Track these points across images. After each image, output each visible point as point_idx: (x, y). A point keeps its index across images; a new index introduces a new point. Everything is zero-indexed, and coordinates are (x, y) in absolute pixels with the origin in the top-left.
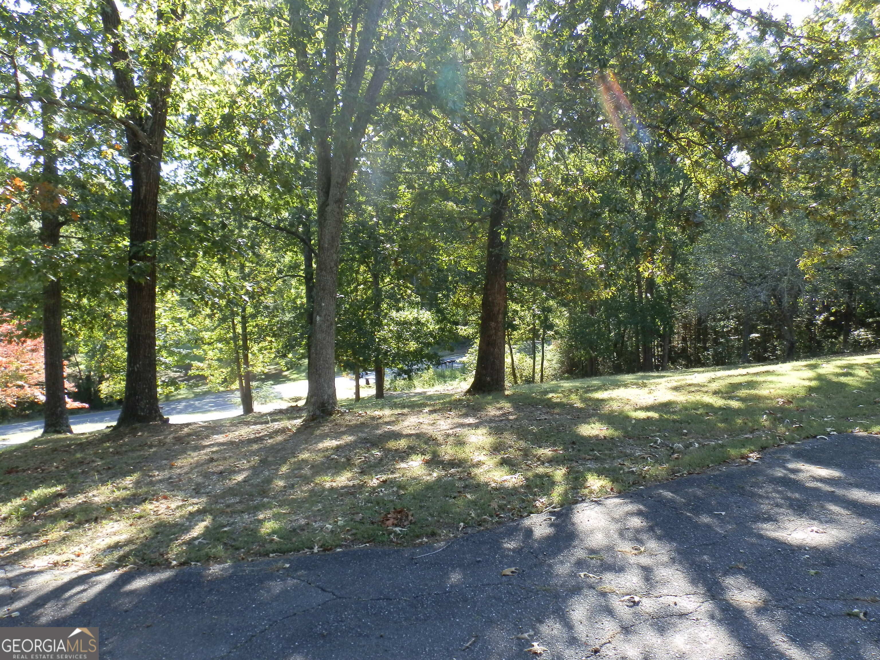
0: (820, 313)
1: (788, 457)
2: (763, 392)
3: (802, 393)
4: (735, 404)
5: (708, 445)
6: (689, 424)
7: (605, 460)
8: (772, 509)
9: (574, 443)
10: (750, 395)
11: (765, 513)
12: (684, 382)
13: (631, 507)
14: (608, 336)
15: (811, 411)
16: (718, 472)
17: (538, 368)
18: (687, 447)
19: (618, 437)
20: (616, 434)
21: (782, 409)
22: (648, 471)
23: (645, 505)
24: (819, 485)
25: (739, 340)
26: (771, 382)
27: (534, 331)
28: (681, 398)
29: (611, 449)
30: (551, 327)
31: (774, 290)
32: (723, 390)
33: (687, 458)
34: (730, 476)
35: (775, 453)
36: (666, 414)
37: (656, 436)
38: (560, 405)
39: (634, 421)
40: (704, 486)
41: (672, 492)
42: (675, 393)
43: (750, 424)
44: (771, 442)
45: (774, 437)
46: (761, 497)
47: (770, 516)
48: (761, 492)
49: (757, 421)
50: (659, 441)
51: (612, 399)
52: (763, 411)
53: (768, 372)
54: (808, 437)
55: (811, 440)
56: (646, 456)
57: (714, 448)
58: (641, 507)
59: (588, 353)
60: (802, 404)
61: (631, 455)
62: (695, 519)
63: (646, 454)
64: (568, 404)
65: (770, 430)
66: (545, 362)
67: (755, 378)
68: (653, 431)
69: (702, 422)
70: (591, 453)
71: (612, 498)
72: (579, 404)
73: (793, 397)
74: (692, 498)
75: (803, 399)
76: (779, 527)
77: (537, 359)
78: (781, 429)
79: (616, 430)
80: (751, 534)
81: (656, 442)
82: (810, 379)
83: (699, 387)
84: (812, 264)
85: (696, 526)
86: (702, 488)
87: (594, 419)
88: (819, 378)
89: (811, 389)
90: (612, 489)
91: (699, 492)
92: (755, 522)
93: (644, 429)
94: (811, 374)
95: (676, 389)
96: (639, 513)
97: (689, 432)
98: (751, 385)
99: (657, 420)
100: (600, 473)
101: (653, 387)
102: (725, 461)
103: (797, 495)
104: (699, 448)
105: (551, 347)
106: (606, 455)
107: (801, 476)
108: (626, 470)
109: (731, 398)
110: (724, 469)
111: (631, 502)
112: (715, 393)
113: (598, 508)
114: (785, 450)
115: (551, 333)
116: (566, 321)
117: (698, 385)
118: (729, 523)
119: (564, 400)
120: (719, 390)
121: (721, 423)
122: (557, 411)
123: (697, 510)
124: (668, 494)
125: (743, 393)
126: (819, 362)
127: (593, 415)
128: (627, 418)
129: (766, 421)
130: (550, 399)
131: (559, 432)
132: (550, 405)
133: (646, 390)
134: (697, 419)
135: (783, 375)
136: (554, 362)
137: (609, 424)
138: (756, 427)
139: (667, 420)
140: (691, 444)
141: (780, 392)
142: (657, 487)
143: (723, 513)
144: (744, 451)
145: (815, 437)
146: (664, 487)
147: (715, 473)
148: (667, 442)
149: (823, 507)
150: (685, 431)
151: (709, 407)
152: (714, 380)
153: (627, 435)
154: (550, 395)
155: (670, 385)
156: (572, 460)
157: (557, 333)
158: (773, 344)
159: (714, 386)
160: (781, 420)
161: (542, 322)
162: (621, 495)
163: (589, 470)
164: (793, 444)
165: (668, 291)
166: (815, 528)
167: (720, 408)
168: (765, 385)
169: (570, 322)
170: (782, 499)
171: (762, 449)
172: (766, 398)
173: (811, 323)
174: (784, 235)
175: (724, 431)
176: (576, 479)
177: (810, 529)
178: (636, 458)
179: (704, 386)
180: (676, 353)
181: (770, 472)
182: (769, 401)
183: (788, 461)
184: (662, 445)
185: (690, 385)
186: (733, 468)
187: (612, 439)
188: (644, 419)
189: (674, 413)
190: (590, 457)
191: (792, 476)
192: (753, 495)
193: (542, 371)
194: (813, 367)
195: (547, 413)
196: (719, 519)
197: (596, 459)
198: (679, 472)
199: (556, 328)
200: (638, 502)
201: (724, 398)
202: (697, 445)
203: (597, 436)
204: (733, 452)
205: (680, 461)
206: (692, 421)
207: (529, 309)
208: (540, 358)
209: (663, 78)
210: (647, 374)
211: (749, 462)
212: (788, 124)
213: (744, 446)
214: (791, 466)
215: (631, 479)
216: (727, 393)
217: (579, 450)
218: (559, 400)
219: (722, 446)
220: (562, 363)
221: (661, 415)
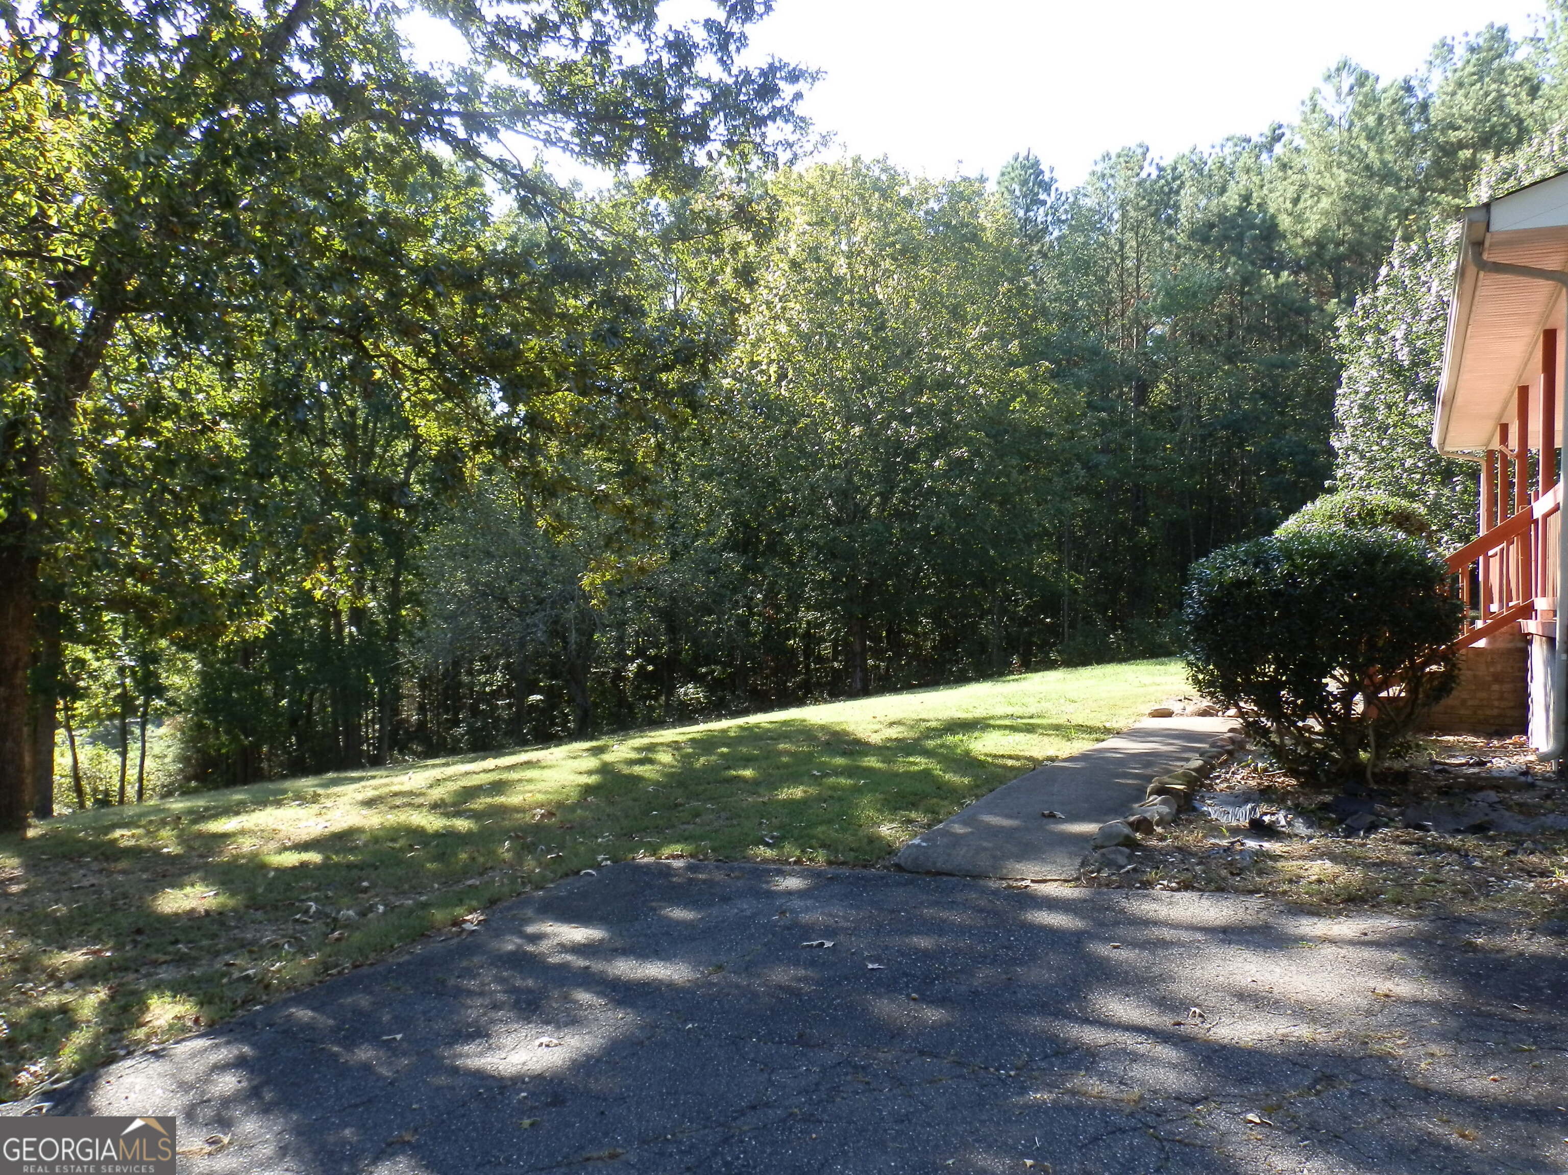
0: (632, 660)
1: (530, 913)
2: (513, 799)
3: (574, 796)
4: (462, 824)
5: (401, 905)
6: (376, 868)
7: (196, 959)
8: (485, 1014)
9: (139, 931)
10: (491, 806)
11: (469, 1025)
12: (386, 790)
13: (224, 1054)
14: (277, 706)
15: (582, 828)
16: (407, 957)
17: (132, 774)
18: (363, 914)
19: (234, 910)
20: (231, 903)
21: (537, 828)
22: (279, 971)
23: (253, 1045)
24: (569, 957)
25: (510, 706)
26: (530, 781)
27: (125, 700)
28: (372, 820)
29: (214, 936)
30: (159, 691)
31: (556, 622)
32: (448, 800)
33: (357, 936)
34: (425, 962)
35: (510, 908)
36: (337, 853)
37: (309, 899)
38: (135, 852)
39: (272, 874)
40: (377, 988)
41: (314, 1009)
42: (365, 812)
43: (481, 860)
44: (506, 889)
45: (513, 879)
46: (470, 993)
47: (478, 1028)
48: (473, 984)
49: (492, 853)
50: (313, 909)
51: (243, 832)
52: (506, 834)
53: (528, 764)
54: (567, 875)
55: (570, 880)
56: (281, 941)
57: (411, 911)
58: (246, 1049)
59: (235, 739)
60: (570, 817)
61: (254, 942)
62: (345, 1057)
63: (283, 936)
64: (149, 849)
65: (512, 866)
66: (148, 762)
67: (505, 776)
68: (306, 890)
69: (399, 862)
70: (171, 949)
71: (191, 1038)
72: (172, 849)
73: (560, 805)
74: (349, 1015)
75: (572, 808)
76: (490, 1048)
77: (130, 755)
78: (530, 864)
79: (233, 895)
80: (440, 1067)
81: (306, 911)
82: (590, 773)
83: (410, 800)
84: (604, 583)
85: (344, 1071)
86: (371, 993)
87: (194, 877)
88: (605, 770)
89: (587, 790)
90: (197, 1021)
91: (364, 1001)
92: (450, 1044)
93: (289, 887)
94: (592, 763)
95: (369, 803)
96: (240, 1063)
97: (373, 885)
98: (498, 787)
99: (317, 867)
100: (178, 989)
101: (329, 804)
102: (423, 934)
103: (530, 983)
104: (385, 913)
105: (163, 730)
106: (201, 948)
107: (544, 946)
108: (236, 975)
109: (458, 814)
110: (418, 949)
111: (228, 1043)
112: (435, 806)
113: (157, 1067)
114: (527, 902)
115: (158, 703)
116: (195, 680)
117: (411, 793)
118: (404, 1054)
119: (143, 842)
120: (442, 800)
121: (432, 861)
122: (123, 865)
123: (350, 1041)
124: (304, 1014)
125: (481, 803)
126: (611, 742)
127: (195, 869)
128: (263, 867)
129: (508, 850)
130: (116, 840)
131: (115, 909)
132: (112, 852)
133: (315, 807)
134: (393, 859)
135: (550, 767)
136: (167, 760)
137: (223, 883)
138: (489, 865)
139: (337, 865)
140: (372, 908)
141: (540, 797)
142: (287, 1003)
143: (399, 1037)
144: (458, 911)
145: (578, 872)
146: (300, 999)
147: (401, 960)
148: (328, 910)
149: (566, 998)
150: (365, 884)
151: (417, 834)
152: (438, 782)
153: (254, 904)
154: (117, 833)
155: (360, 797)
156: (126, 969)
157: (171, 702)
158: (562, 712)
159: (437, 794)
160: (530, 848)
161: (137, 682)
162: (212, 1030)
163: (158, 987)
164: (542, 888)
165: (389, 622)
166: (545, 1040)
167: (437, 835)
168: (519, 788)
169: (204, 680)
170: (505, 992)
171: (491, 904)
172: (516, 809)
173: (618, 675)
174: (561, 532)
175: (435, 875)
176: (125, 1009)
177: (537, 1042)
178: (262, 947)
179: (423, 794)
180: (407, 731)
181: (494, 944)
182: (519, 816)
183: (529, 921)
184: (319, 914)
185: (396, 794)
186: (436, 946)
187: (220, 914)
188: (294, 868)
189: (353, 850)
190: (168, 958)
191: (530, 948)
192: (460, 992)
193: (141, 779)
194: (597, 751)
195: (101, 871)
196: (389, 1049)
197: (180, 960)
198: (337, 966)
199: (170, 694)
200: (243, 1040)
201: (447, 815)
202: (381, 908)
203: (193, 910)
204: (439, 915)
205: (343, 943)
206: (382, 862)
207: (112, 656)
208: (138, 753)
209: (354, 246)
210: (343, 775)
211: (463, 930)
212: (554, 353)
213: (461, 902)
214: (530, 929)
215: (242, 991)
216: (454, 804)
217: (148, 946)
218: (132, 843)
219: (425, 906)
220: (183, 759)
221: (327, 858)
